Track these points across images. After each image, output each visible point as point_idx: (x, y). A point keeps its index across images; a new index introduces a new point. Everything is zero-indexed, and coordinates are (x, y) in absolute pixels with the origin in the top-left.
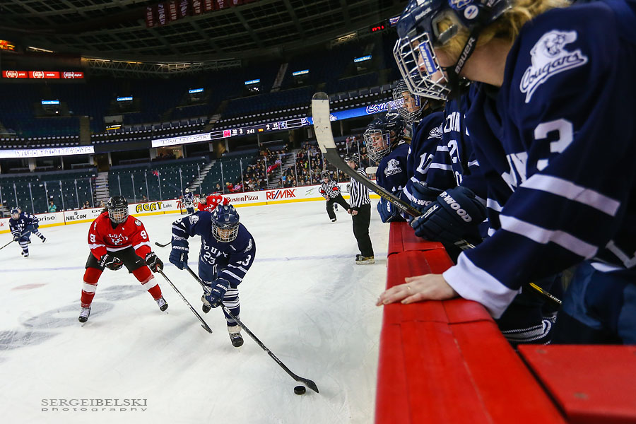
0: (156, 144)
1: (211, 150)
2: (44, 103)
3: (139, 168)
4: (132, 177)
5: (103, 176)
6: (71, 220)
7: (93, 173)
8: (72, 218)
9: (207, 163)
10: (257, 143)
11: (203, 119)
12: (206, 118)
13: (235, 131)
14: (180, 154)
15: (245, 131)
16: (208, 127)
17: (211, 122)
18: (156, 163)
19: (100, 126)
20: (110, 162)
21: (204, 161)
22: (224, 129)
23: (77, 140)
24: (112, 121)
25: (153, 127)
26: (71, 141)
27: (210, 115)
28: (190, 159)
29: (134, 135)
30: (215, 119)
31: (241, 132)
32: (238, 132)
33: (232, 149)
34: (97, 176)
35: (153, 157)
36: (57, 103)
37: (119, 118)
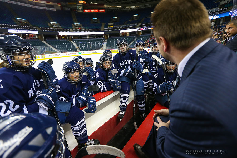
0: (121, 31)
1: (137, 34)
2: (93, 19)
3: (116, 39)
4: (111, 42)
5: (106, 40)
6: (94, 53)
7: (103, 39)
8: (94, 52)
9: (135, 38)
10: (151, 32)
11: (136, 24)
12: (137, 24)
13: (144, 28)
14: (128, 35)
15: (147, 28)
16: (137, 27)
17: (138, 25)
18: (121, 37)
19: (107, 26)
20: (108, 37)
21: (134, 37)
22: (141, 28)
23: (100, 30)
24: (110, 24)
25: (121, 27)
26: (98, 30)
27: (138, 23)
28: (130, 37)
29: (116, 29)
30: (140, 24)
31: (146, 29)
32: (145, 29)
33: (143, 34)
34: (104, 40)
35: (120, 35)
36: (97, 19)
37: (112, 24)
